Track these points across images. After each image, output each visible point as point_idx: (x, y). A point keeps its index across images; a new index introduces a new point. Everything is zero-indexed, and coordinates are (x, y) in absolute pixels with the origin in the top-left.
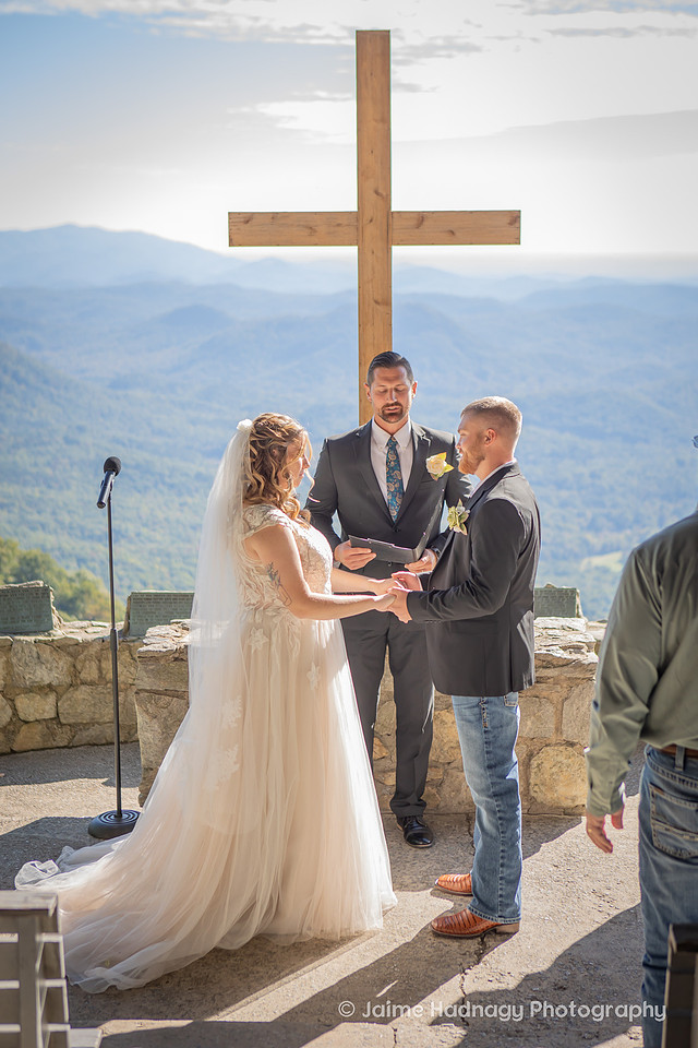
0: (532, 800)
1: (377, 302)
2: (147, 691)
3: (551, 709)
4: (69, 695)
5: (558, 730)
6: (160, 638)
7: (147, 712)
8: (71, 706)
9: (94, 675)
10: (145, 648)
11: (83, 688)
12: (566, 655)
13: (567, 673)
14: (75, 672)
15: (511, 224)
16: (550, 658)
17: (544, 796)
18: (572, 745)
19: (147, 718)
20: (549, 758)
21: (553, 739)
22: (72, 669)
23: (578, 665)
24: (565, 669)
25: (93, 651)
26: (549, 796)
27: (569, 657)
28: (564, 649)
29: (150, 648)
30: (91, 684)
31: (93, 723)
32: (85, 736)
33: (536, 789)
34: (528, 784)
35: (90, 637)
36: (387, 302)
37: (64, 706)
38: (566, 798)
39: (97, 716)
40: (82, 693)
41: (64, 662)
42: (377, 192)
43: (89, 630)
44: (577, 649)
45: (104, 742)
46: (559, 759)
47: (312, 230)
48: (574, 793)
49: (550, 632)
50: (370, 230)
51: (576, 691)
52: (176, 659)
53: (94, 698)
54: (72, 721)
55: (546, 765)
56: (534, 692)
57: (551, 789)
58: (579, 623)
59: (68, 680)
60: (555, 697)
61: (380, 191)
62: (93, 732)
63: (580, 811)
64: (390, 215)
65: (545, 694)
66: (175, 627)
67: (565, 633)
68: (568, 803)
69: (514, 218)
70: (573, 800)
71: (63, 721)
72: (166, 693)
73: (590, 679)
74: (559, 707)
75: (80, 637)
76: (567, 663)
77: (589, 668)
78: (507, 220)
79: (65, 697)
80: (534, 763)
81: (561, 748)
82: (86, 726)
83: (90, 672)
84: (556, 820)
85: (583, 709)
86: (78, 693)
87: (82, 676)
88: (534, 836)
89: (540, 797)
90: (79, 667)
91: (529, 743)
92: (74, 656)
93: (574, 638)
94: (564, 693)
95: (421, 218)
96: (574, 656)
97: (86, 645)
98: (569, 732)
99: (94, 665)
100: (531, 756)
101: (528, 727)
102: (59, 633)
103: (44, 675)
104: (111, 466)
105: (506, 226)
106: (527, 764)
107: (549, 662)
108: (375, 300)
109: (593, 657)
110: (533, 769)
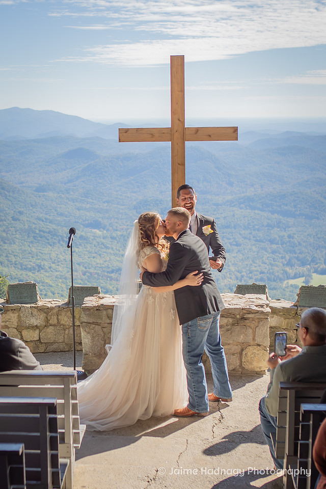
0: (243, 368)
2: (85, 322)
3: (251, 331)
4: (45, 330)
5: (254, 339)
6: (90, 301)
7: (85, 331)
8: (46, 335)
9: (55, 322)
10: (84, 305)
11: (51, 327)
12: (257, 309)
13: (258, 316)
14: (47, 320)
15: (234, 132)
16: (250, 310)
17: (248, 367)
18: (259, 345)
19: (85, 333)
20: (250, 351)
21: (252, 343)
23: (262, 312)
24: (257, 314)
25: (55, 311)
26: (250, 367)
27: (258, 309)
28: (256, 306)
29: (86, 305)
30: (54, 325)
31: (55, 342)
32: (52, 348)
33: (245, 364)
34: (241, 362)
35: (54, 306)
36: (184, 164)
37: (42, 335)
38: (257, 368)
39: (57, 339)
40: (50, 330)
41: (42, 316)
42: (179, 120)
43: (53, 302)
44: (262, 306)
45: (60, 351)
46: (254, 351)
47: (152, 135)
48: (260, 365)
49: (251, 300)
50: (176, 135)
51: (261, 323)
52: (97, 310)
53: (55, 332)
54: (46, 341)
55: (249, 354)
56: (244, 324)
57: (251, 363)
58: (263, 296)
59: (44, 324)
60: (252, 326)
61: (180, 119)
62: (55, 346)
63: (263, 373)
64: (184, 129)
65: (248, 324)
66: (96, 297)
67: (258, 300)
68: (258, 370)
69: (235, 130)
70: (260, 368)
71: (42, 341)
72: (93, 323)
73: (267, 319)
74: (254, 330)
75: (49, 305)
76: (257, 312)
77: (266, 314)
78: (232, 131)
79: (43, 331)
80: (244, 353)
81: (255, 347)
82: (52, 344)
83: (54, 321)
84: (253, 376)
85: (264, 331)
86: (48, 329)
87: (50, 322)
88: (243, 382)
89: (246, 367)
90: (49, 318)
91: (242, 345)
92: (47, 313)
93: (261, 302)
94: (256, 324)
95: (197, 130)
96: (261, 309)
97: (52, 309)
98: (258, 340)
99: (55, 317)
100: (242, 350)
101: (241, 338)
102: (40, 303)
103: (34, 321)
104: (72, 231)
105: (232, 133)
106: (241, 354)
107: (250, 311)
108: (179, 163)
109: (268, 310)
110: (244, 356)
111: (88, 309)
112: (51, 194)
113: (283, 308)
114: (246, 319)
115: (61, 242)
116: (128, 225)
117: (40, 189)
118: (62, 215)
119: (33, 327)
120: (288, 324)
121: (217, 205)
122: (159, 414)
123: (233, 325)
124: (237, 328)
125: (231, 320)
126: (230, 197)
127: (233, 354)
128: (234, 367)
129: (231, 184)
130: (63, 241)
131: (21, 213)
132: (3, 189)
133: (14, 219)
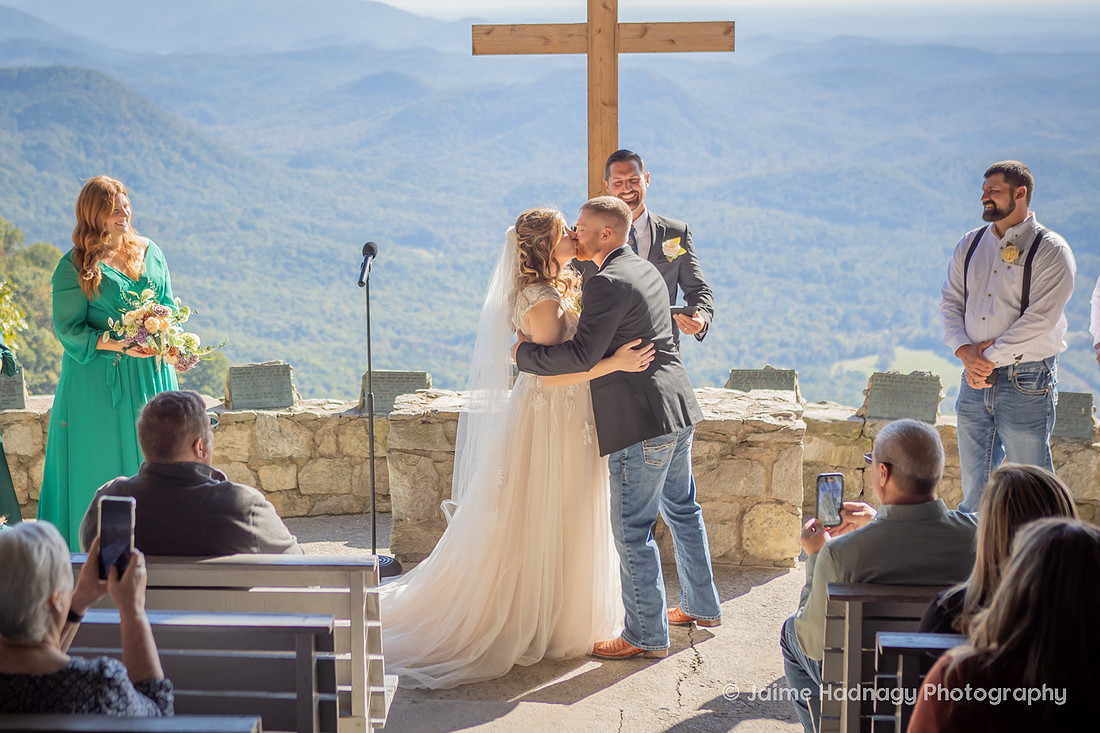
0: (745, 553)
1: (604, 104)
2: (398, 450)
3: (761, 471)
4: (309, 468)
5: (768, 489)
6: (409, 404)
7: (398, 468)
8: (311, 478)
9: (332, 449)
10: (395, 413)
11: (322, 460)
12: (775, 422)
13: (776, 438)
14: (314, 445)
15: (726, 33)
16: (760, 424)
17: (755, 549)
18: (781, 503)
19: (398, 474)
20: (760, 515)
21: (764, 497)
22: (312, 443)
23: (787, 430)
24: (775, 434)
25: (331, 425)
26: (760, 549)
27: (778, 423)
28: (775, 416)
29: (401, 412)
30: (330, 457)
31: (330, 494)
32: (323, 506)
33: (748, 542)
34: (741, 539)
35: (328, 413)
36: (614, 104)
37: (304, 478)
38: (776, 552)
39: (334, 487)
40: (321, 466)
41: (304, 436)
42: (604, 6)
43: (326, 407)
44: (787, 417)
45: (341, 512)
46: (769, 515)
47: (548, 40)
48: (783, 547)
49: (763, 402)
50: (598, 40)
51: (785, 454)
52: (424, 422)
53: (331, 470)
54: (311, 492)
55: (758, 521)
56: (746, 455)
57: (762, 543)
58: (789, 395)
59: (308, 453)
60: (765, 459)
61: (607, 5)
62: (331, 502)
63: (789, 564)
64: (616, 26)
65: (756, 456)
66: (420, 395)
67: (776, 403)
68: (777, 556)
69: (729, 28)
70: (782, 553)
71: (303, 492)
72: (415, 452)
73: (798, 444)
74: (770, 469)
75: (319, 413)
76: (777, 429)
77: (797, 433)
78: (722, 30)
79: (304, 469)
80: (747, 519)
81: (771, 506)
82: (325, 497)
83: (327, 446)
84: (766, 570)
85: (791, 471)
86: (317, 465)
87: (321, 449)
88: (745, 582)
89: (752, 550)
90: (318, 441)
91: (742, 501)
92: (313, 430)
93: (784, 408)
94: (774, 456)
95: (645, 29)
96: (784, 423)
97: (324, 420)
98: (778, 491)
99: (332, 439)
100: (743, 513)
101: (741, 487)
102: (299, 409)
103: (286, 448)
104: (369, 250)
105: (723, 36)
106: (740, 521)
107: (760, 428)
108: (603, 102)
109: (801, 424)
110: (746, 525)
111: (404, 421)
112: (322, 172)
113: (834, 421)
114: (750, 444)
115: (346, 277)
116: (490, 241)
117: (300, 162)
118: (347, 217)
119: (283, 460)
120: (843, 456)
122: (560, 653)
123: (722, 457)
124: (731, 465)
125: (717, 447)
126: (713, 180)
127: (723, 522)
128: (724, 551)
129: (715, 151)
130: (350, 274)
131: (257, 213)
132: (219, 160)
133: (243, 226)
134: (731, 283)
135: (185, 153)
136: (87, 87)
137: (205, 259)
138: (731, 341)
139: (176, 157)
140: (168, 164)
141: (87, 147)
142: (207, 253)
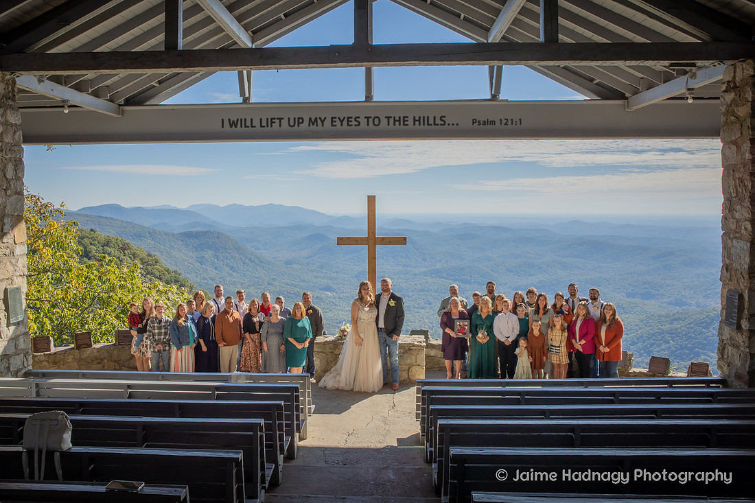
0: (410, 379)
3: (414, 357)
5: (416, 362)
12: (417, 344)
13: (418, 348)
15: (404, 240)
18: (419, 365)
20: (414, 369)
21: (415, 364)
23: (421, 346)
28: (417, 342)
33: (411, 376)
34: (409, 376)
42: (372, 232)
44: (421, 342)
47: (357, 241)
50: (371, 242)
51: (420, 352)
52: (324, 344)
56: (410, 352)
57: (414, 376)
60: (415, 354)
64: (375, 238)
65: (413, 353)
67: (418, 339)
69: (405, 238)
72: (321, 352)
73: (424, 349)
74: (416, 356)
76: (418, 346)
77: (423, 347)
81: (417, 366)
85: (422, 357)
88: (409, 387)
89: (412, 378)
91: (409, 365)
93: (420, 340)
94: (417, 353)
95: (383, 238)
96: (420, 344)
98: (418, 362)
100: (409, 368)
101: (409, 361)
105: (402, 241)
106: (409, 371)
107: (413, 345)
108: (372, 258)
109: (425, 344)
111: (318, 343)
112: (295, 266)
114: (411, 349)
117: (288, 263)
118: (303, 281)
121: (415, 275)
123: (404, 353)
124: (406, 355)
125: (402, 350)
126: (424, 270)
127: (404, 371)
128: (404, 379)
129: (425, 260)
131: (273, 279)
132: (261, 262)
133: (269, 284)
134: (430, 304)
135: (250, 260)
136: (218, 237)
137: (256, 295)
138: (430, 323)
139: (247, 261)
140: (244, 263)
141: (217, 257)
142: (257, 293)
